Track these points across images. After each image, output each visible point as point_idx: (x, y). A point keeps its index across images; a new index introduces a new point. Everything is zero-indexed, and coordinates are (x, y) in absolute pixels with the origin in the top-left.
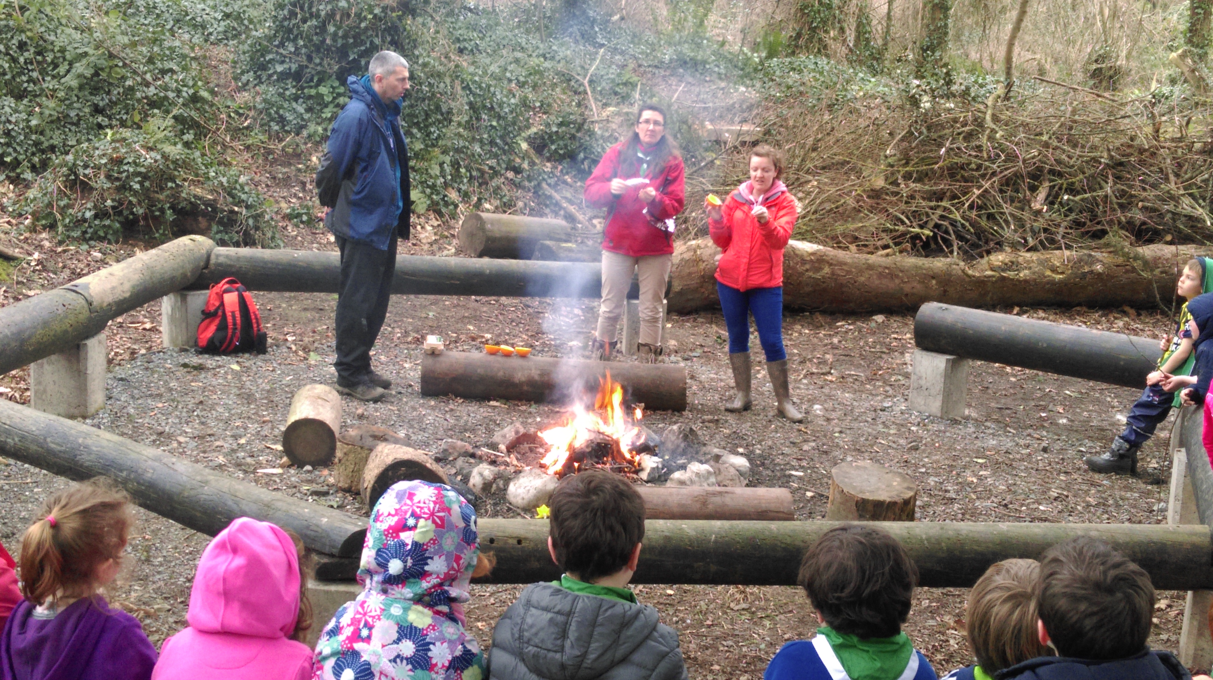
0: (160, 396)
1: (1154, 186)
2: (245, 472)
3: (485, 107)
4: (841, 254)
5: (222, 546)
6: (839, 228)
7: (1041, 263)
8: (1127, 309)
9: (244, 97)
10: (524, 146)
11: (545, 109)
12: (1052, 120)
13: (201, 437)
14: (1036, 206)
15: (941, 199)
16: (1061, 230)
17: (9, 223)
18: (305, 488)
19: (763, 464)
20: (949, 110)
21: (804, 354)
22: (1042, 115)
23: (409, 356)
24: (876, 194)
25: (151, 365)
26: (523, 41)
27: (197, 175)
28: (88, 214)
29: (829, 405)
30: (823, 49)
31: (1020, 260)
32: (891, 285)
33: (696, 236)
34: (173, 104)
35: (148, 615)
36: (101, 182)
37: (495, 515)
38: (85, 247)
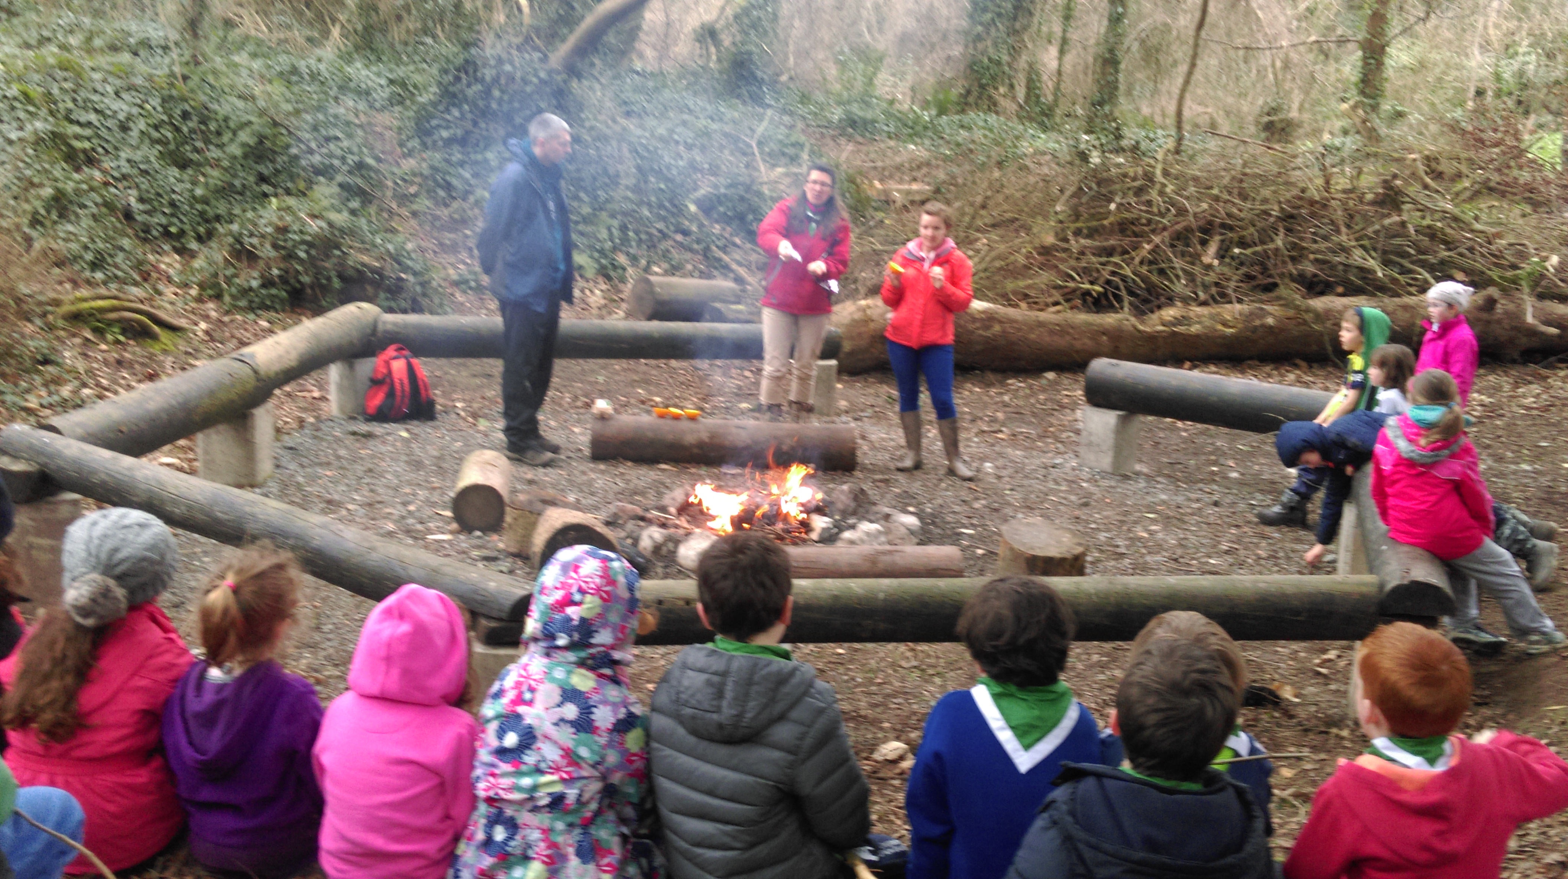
0: (328, 464)
1: (1326, 238)
2: (415, 538)
3: (652, 169)
4: (1011, 312)
5: (388, 612)
6: (1010, 285)
7: (1212, 317)
8: (1298, 361)
9: (409, 164)
10: (693, 208)
11: (714, 170)
12: (1223, 173)
13: (370, 505)
14: (1207, 260)
15: (1110, 255)
16: (1233, 284)
17: (176, 294)
18: (475, 553)
19: (934, 523)
20: (1118, 165)
21: (975, 412)
22: (1213, 168)
23: (579, 421)
24: (1045, 251)
25: (319, 434)
26: (691, 104)
27: (363, 242)
28: (255, 284)
29: (1001, 462)
30: (993, 107)
31: (1191, 314)
32: (1062, 342)
33: (866, 297)
34: (337, 170)
35: (318, 682)
36: (267, 251)
37: (666, 576)
38: (252, 316)
